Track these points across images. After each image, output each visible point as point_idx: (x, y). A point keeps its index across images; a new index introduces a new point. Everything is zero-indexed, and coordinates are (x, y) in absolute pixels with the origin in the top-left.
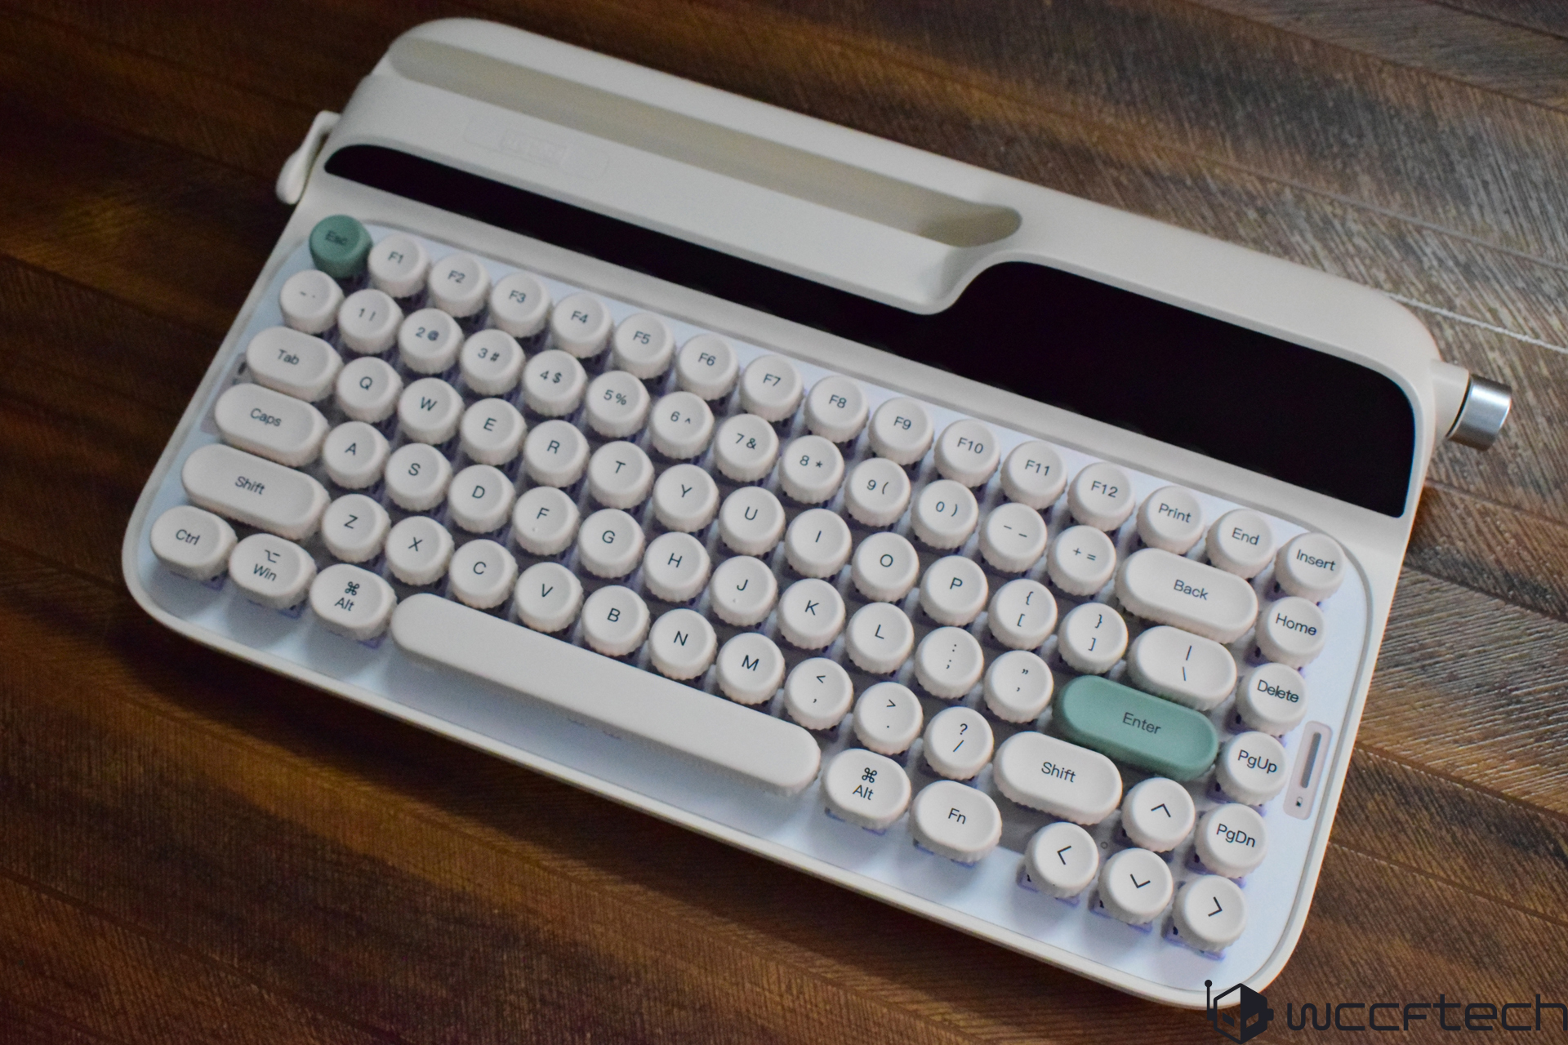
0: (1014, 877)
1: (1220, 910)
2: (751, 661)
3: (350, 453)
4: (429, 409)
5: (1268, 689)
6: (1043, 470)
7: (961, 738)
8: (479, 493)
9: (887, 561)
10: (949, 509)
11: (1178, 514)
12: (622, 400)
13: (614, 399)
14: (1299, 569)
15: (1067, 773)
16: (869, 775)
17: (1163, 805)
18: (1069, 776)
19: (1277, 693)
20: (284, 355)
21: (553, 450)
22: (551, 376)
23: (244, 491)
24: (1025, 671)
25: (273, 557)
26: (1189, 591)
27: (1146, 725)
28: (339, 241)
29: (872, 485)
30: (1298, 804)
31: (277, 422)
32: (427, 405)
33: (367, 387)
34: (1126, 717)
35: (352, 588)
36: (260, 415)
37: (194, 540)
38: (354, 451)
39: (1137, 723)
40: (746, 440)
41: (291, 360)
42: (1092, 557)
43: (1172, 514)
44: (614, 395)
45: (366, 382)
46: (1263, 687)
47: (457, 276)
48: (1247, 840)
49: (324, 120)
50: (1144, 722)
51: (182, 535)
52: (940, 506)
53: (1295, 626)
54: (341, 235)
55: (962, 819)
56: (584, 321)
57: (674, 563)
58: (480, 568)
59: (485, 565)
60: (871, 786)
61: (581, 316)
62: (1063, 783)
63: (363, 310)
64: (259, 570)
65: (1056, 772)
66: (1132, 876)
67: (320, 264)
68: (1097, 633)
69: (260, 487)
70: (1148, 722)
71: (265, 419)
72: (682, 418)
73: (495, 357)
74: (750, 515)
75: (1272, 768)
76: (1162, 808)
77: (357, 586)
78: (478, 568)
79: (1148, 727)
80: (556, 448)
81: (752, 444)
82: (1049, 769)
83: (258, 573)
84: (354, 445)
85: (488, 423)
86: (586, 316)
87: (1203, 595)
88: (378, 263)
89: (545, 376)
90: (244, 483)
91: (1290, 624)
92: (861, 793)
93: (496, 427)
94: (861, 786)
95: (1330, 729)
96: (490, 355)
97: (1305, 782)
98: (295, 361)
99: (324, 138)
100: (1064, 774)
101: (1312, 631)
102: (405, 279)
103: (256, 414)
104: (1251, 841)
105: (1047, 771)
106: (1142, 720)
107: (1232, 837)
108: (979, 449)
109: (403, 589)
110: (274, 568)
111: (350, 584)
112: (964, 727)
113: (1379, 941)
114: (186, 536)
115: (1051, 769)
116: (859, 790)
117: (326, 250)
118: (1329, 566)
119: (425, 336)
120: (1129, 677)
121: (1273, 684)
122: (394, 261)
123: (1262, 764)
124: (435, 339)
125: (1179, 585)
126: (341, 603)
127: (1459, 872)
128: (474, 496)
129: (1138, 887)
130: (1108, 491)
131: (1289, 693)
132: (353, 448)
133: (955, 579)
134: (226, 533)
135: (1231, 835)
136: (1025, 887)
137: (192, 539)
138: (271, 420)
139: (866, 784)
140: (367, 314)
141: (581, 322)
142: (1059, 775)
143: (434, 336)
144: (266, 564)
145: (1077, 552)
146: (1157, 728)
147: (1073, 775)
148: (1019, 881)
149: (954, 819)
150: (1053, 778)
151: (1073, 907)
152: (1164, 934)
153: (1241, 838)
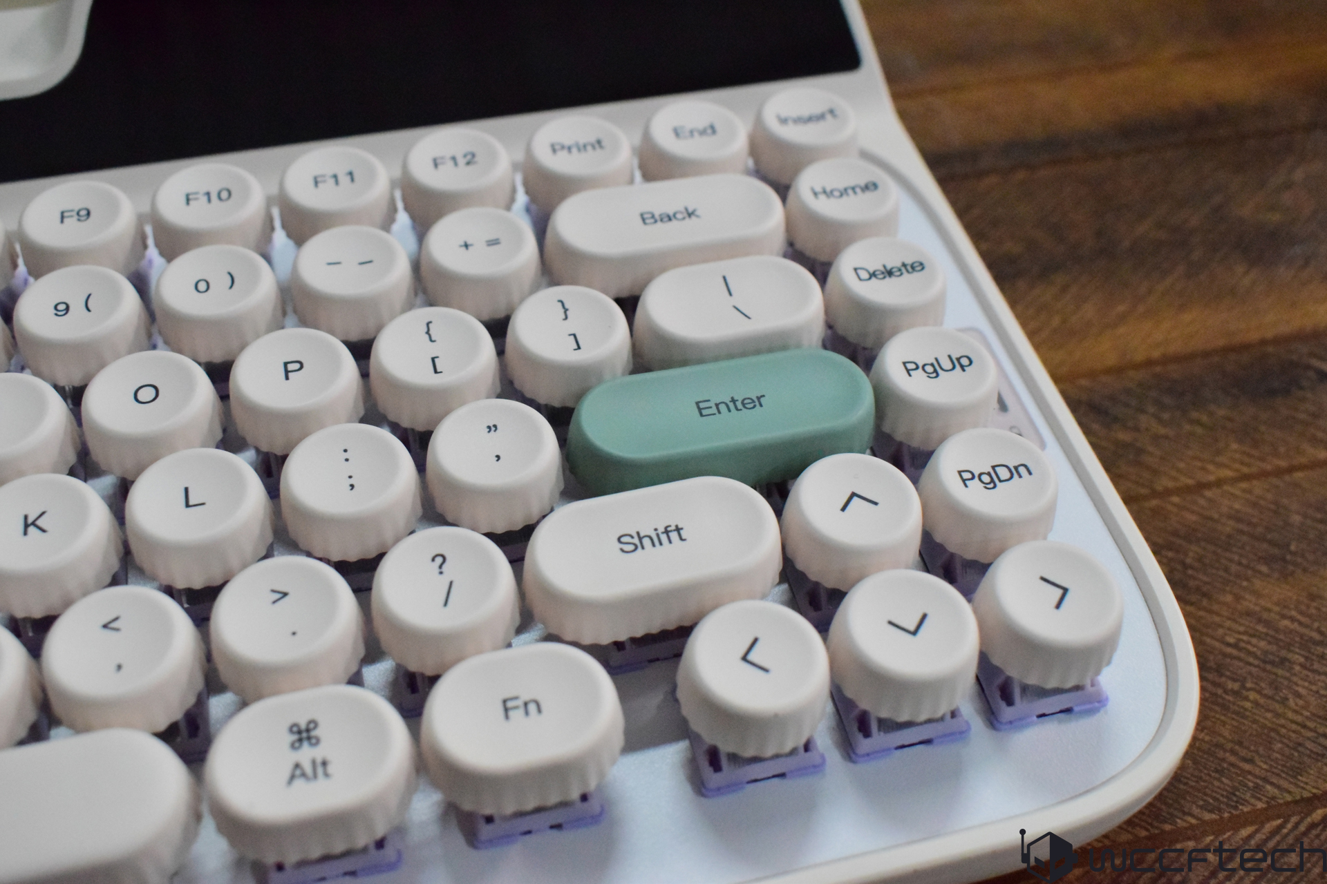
0: (687, 789)
1: (1065, 590)
5: (873, 275)
6: (344, 180)
7: (443, 582)
9: (146, 394)
10: (220, 282)
11: (582, 148)
14: (795, 135)
15: (667, 532)
16: (304, 734)
17: (853, 495)
18: (674, 535)
19: (890, 273)
24: (492, 428)
26: (667, 218)
27: (739, 405)
29: (62, 309)
34: (700, 410)
39: (722, 407)
42: (493, 243)
43: (574, 150)
46: (864, 275)
48: (1014, 471)
50: (733, 401)
52: (202, 286)
53: (844, 192)
55: (532, 707)
60: (318, 753)
62: (670, 550)
65: (646, 542)
66: (890, 623)
68: (571, 326)
70: (739, 398)
75: (965, 361)
76: (855, 499)
79: (743, 404)
82: (633, 543)
87: (690, 215)
91: (836, 194)
92: (304, 775)
94: (297, 766)
100: (664, 538)
101: (871, 187)
104: (1022, 470)
105: (631, 547)
106: (727, 400)
107: (992, 480)
108: (224, 196)
112: (439, 560)
113: (1238, 598)
115: (636, 541)
116: (296, 773)
118: (828, 117)
121: (874, 266)
123: (947, 365)
125: (648, 218)
127: (1246, 460)
129: (914, 633)
130: (462, 161)
131: (904, 265)
133: (286, 364)
135: (986, 479)
136: (719, 791)
139: (305, 754)
142: (656, 541)
145: (466, 246)
146: (759, 398)
147: (678, 529)
148: (699, 786)
149: (517, 715)
150: (649, 552)
151: (817, 768)
152: (991, 718)
153: (1004, 473)
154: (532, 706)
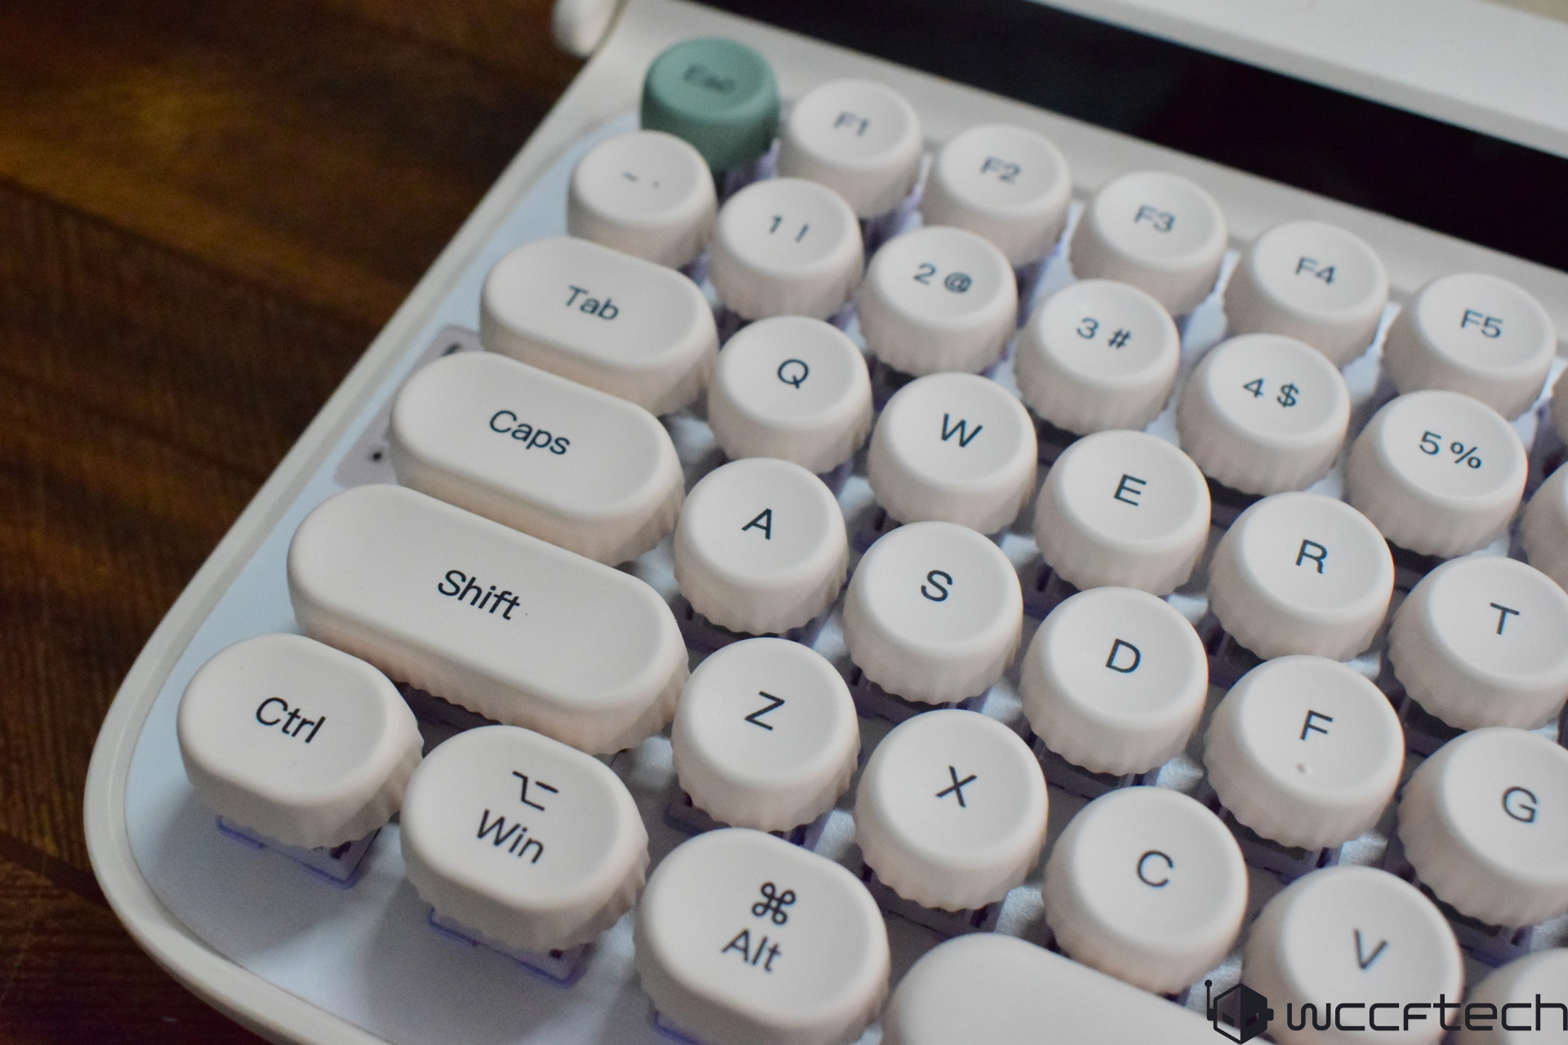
3: (757, 533)
4: (963, 443)
8: (1125, 658)
12: (1466, 456)
13: (1446, 455)
20: (581, 299)
21: (1309, 562)
22: (1271, 390)
23: (463, 606)
25: (534, 793)
28: (714, 84)
31: (560, 446)
32: (958, 432)
33: (796, 383)
35: (775, 903)
36: (514, 426)
37: (307, 729)
38: (768, 529)
41: (596, 308)
44: (1444, 446)
45: (795, 370)
47: (1001, 170)
51: (273, 712)
54: (721, 74)
56: (1329, 280)
58: (1155, 869)
59: (1170, 863)
61: (1318, 268)
63: (778, 220)
64: (492, 829)
67: (662, 119)
69: (507, 601)
71: (528, 435)
73: (1119, 339)
77: (790, 897)
78: (1149, 867)
80: (1319, 559)
83: (492, 835)
84: (768, 513)
85: (1124, 488)
86: (1331, 270)
88: (809, 130)
89: (1256, 388)
90: (459, 586)
93: (1145, 496)
96: (1105, 333)
98: (609, 312)
102: (877, 168)
103: (504, 422)
109: (917, 922)
110: (537, 826)
111: (768, 889)
114: (285, 717)
117: (678, 96)
119: (937, 281)
122: (847, 132)
124: (962, 289)
126: (740, 943)
128: (1109, 665)
132: (763, 521)
134: (399, 722)
137: (301, 724)
138: (542, 439)
140: (789, 229)
141: (1321, 282)
143: (958, 283)
144: (516, 814)
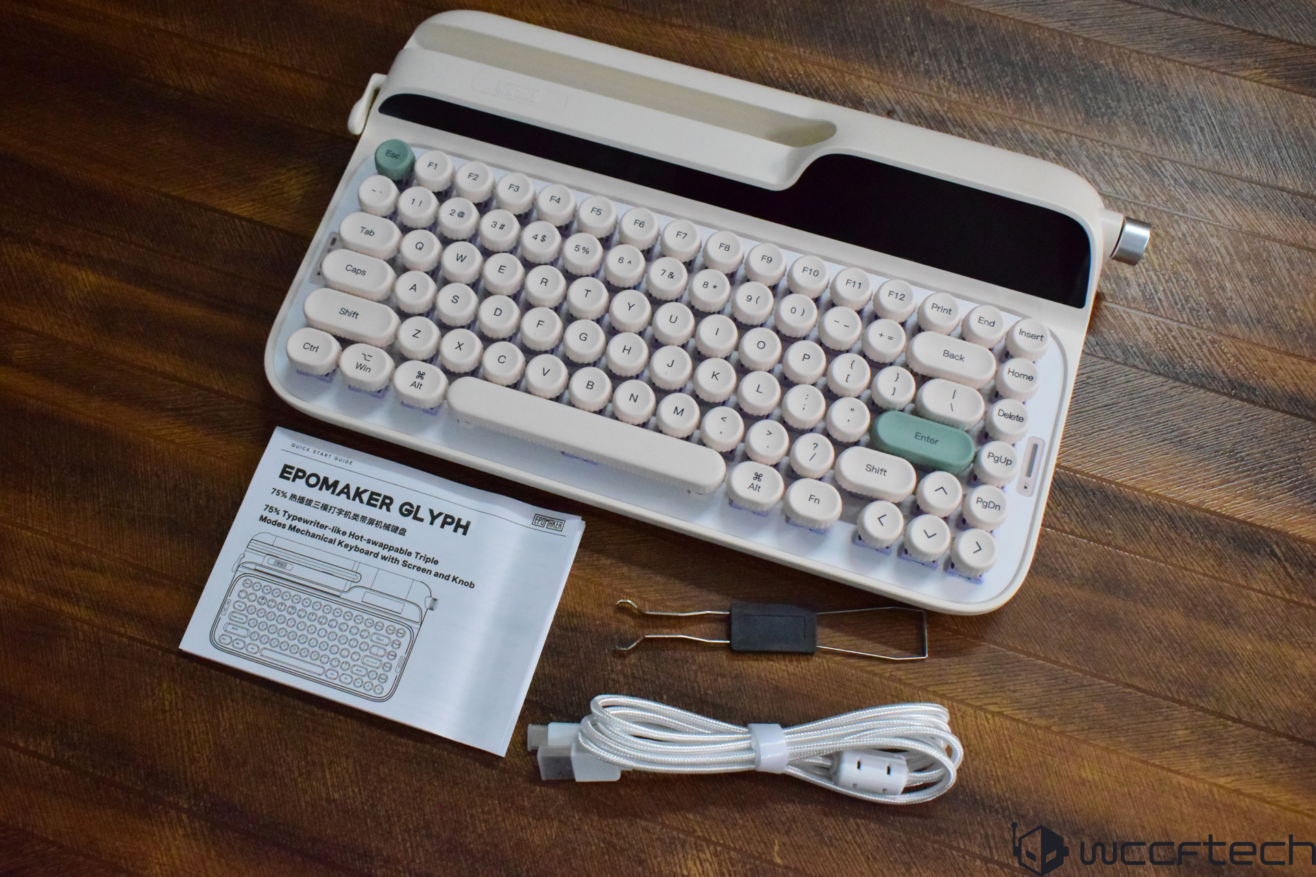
0: (850, 539)
1: (980, 549)
2: (679, 410)
3: (413, 291)
4: (462, 261)
5: (1004, 415)
6: (857, 285)
7: (814, 452)
8: (498, 312)
9: (761, 345)
10: (799, 312)
11: (943, 310)
12: (586, 251)
13: (581, 250)
14: (1021, 341)
15: (882, 470)
16: (758, 477)
17: (942, 488)
18: (883, 472)
19: (1011, 417)
20: (365, 230)
21: (544, 284)
22: (540, 237)
23: (346, 317)
24: (852, 410)
25: (367, 358)
26: (953, 356)
27: (929, 440)
28: (395, 156)
29: (749, 299)
30: (1026, 487)
31: (364, 273)
32: (461, 258)
33: (420, 249)
34: (916, 435)
35: (421, 375)
36: (352, 269)
38: (415, 289)
39: (923, 438)
40: (667, 273)
41: (370, 233)
42: (890, 338)
43: (940, 309)
44: (581, 248)
45: (420, 245)
46: (1001, 413)
47: (473, 176)
48: (995, 506)
49: (376, 79)
50: (928, 438)
51: (307, 346)
52: (793, 310)
53: (1020, 375)
54: (396, 153)
56: (558, 202)
57: (626, 352)
58: (502, 359)
59: (505, 358)
60: (759, 484)
61: (556, 199)
62: (879, 477)
63: (414, 200)
64: (359, 366)
65: (874, 470)
66: (925, 531)
67: (381, 170)
68: (896, 385)
69: (356, 314)
70: (931, 437)
71: (355, 271)
72: (626, 261)
73: (502, 227)
74: (673, 320)
75: (1009, 463)
77: (424, 374)
78: (501, 359)
79: (931, 440)
80: (546, 283)
81: (671, 276)
82: (870, 468)
83: (359, 368)
84: (415, 285)
85: (501, 268)
86: (559, 199)
87: (961, 359)
88: (421, 169)
89: (535, 237)
90: (344, 312)
91: (1017, 375)
92: (753, 488)
93: (506, 271)
94: (753, 484)
95: (1043, 441)
96: (499, 225)
97: (1029, 474)
98: (372, 234)
99: (376, 92)
100: (880, 471)
101: (1030, 378)
102: (440, 180)
103: (349, 268)
104: (998, 508)
105: (869, 470)
106: (926, 436)
107: (986, 505)
108: (816, 273)
109: (452, 376)
110: (369, 365)
111: (419, 373)
112: (815, 445)
114: (310, 347)
115: (872, 468)
116: (752, 486)
117: (386, 162)
118: (1039, 338)
119: (456, 214)
120: (918, 410)
121: (1007, 411)
122: (432, 168)
123: (1003, 460)
124: (462, 217)
125: (947, 353)
126: (414, 384)
128: (494, 314)
129: (929, 537)
130: (899, 297)
131: (1017, 417)
132: (414, 287)
133: (805, 354)
134: (336, 345)
135: (985, 504)
136: (858, 544)
137: (314, 348)
138: (359, 272)
139: (756, 482)
140: (417, 202)
141: (556, 203)
142: (877, 472)
143: (461, 215)
144: (364, 362)
145: (881, 335)
146: (936, 441)
147: (885, 471)
148: (853, 540)
149: (812, 501)
150: (873, 474)
151: (888, 554)
152: (946, 569)
153: (992, 505)
154: (817, 500)
